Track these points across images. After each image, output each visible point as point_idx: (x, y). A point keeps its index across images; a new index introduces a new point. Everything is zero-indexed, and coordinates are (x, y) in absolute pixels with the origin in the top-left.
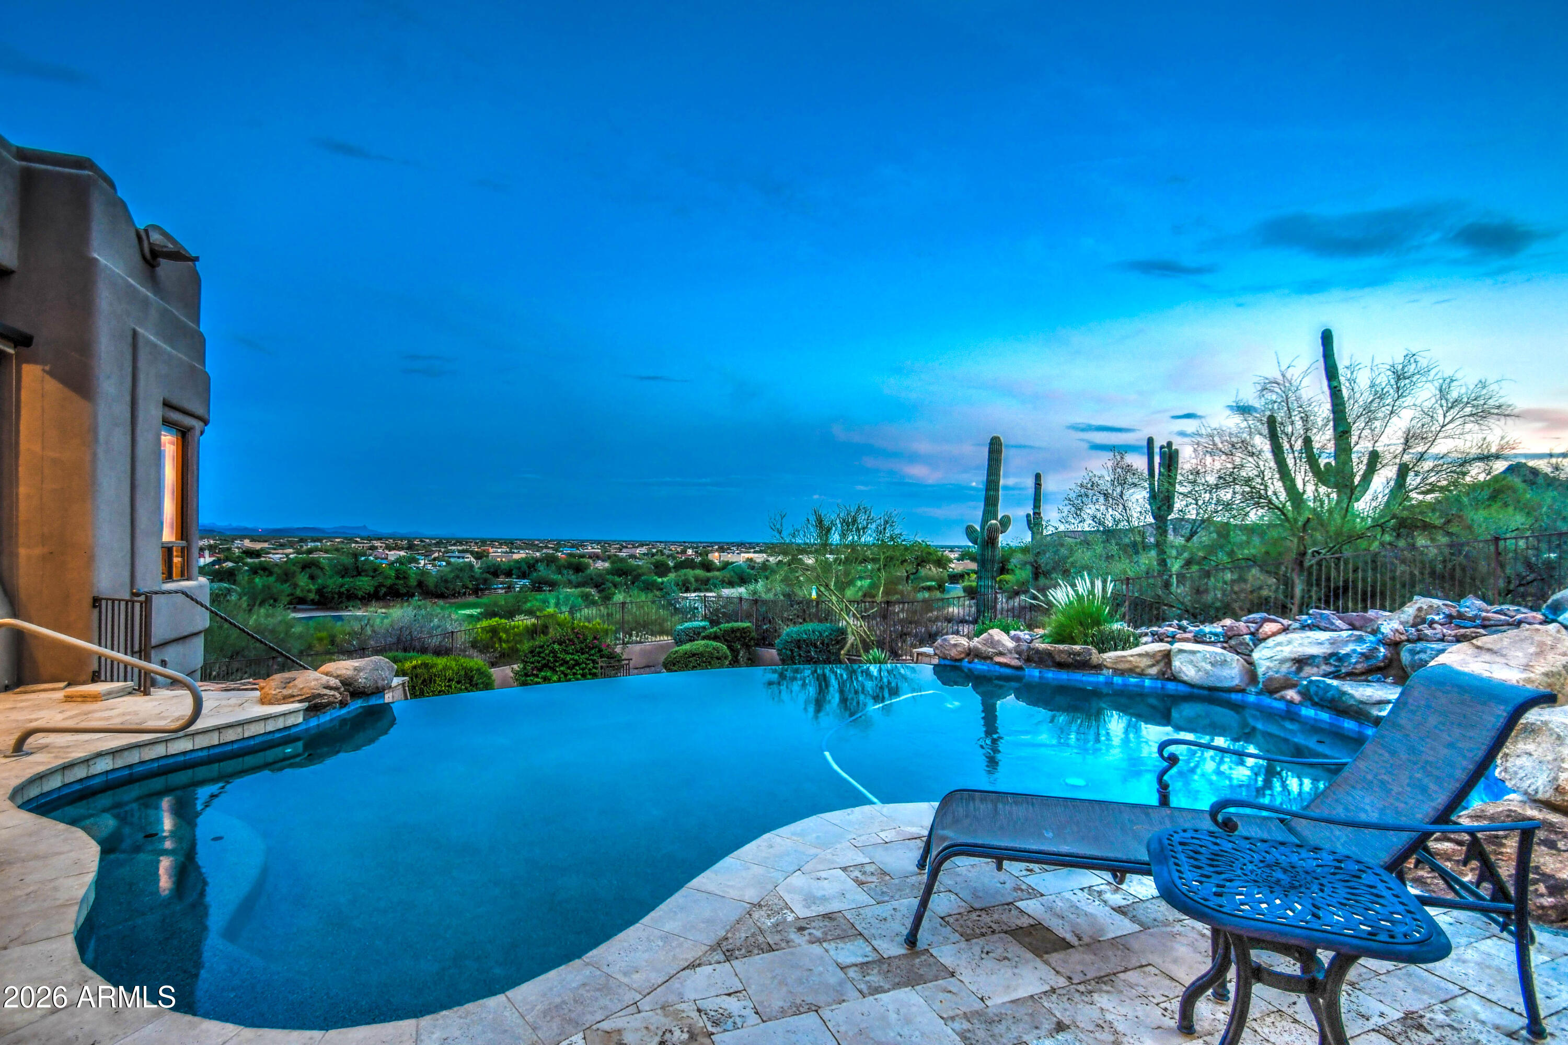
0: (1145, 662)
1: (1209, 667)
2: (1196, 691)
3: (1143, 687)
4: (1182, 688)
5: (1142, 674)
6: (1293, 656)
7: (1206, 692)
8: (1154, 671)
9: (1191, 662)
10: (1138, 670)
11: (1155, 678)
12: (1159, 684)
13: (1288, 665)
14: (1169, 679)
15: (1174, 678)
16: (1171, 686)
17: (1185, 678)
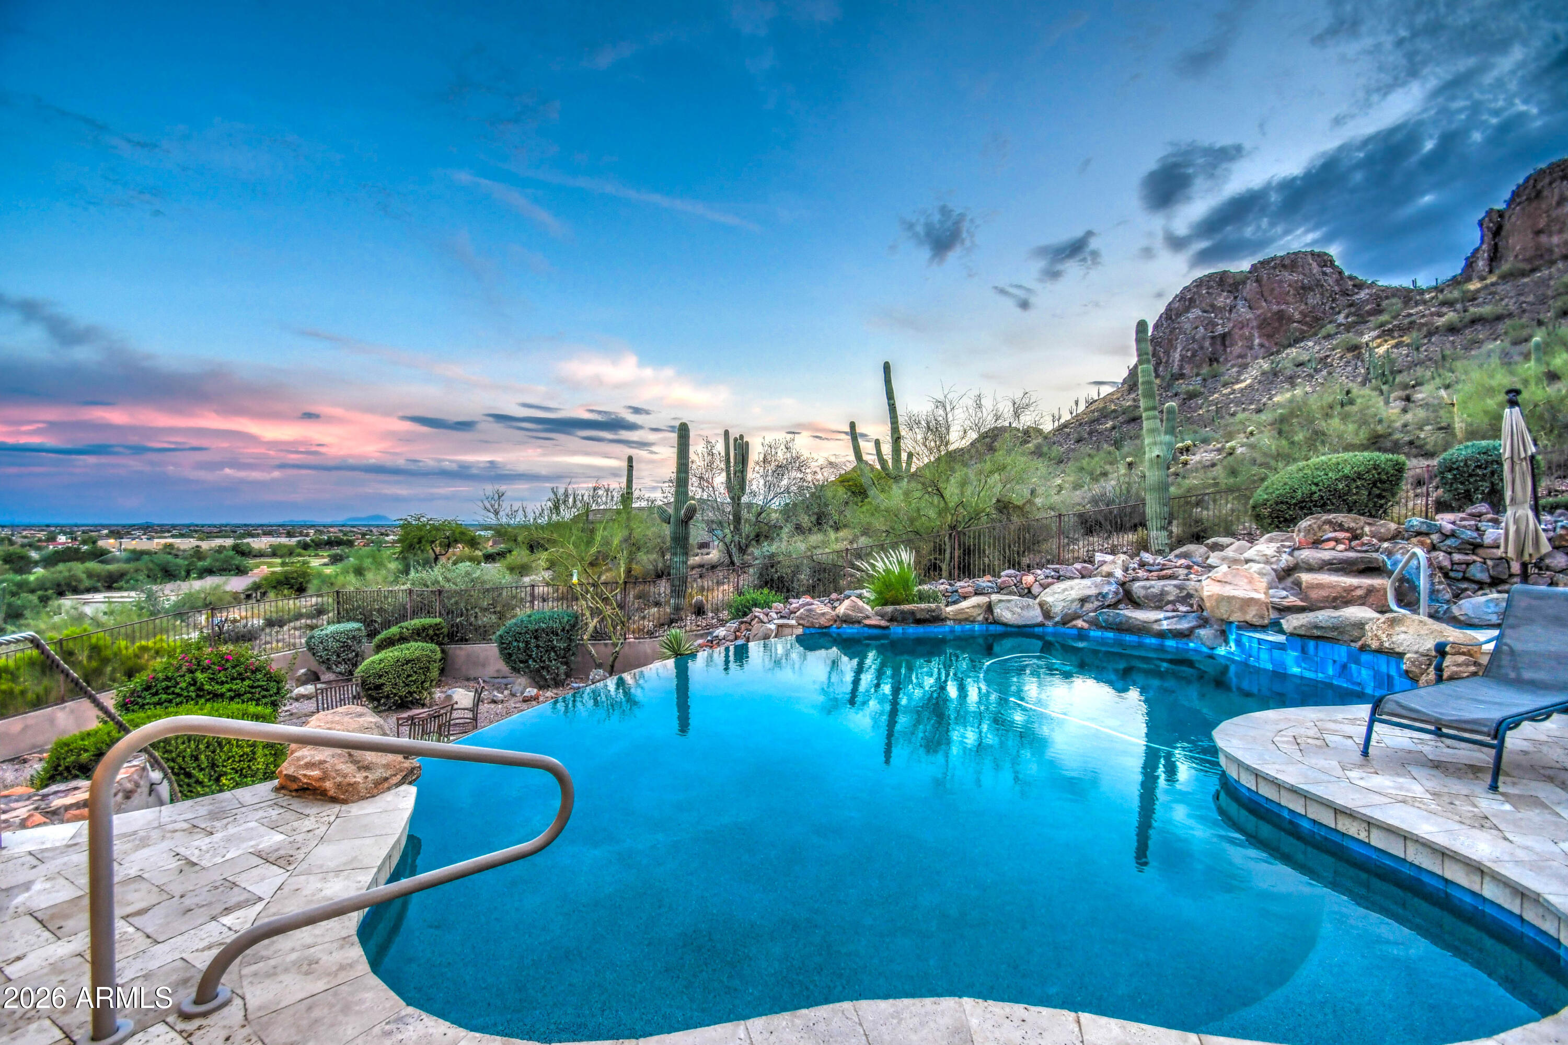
0: (975, 612)
1: (1019, 610)
2: (1009, 629)
3: (974, 631)
4: (999, 629)
5: (973, 622)
6: (1078, 597)
7: (1016, 630)
8: (980, 618)
9: (1008, 608)
10: (971, 619)
11: (981, 623)
12: (984, 627)
13: (1076, 603)
14: (991, 623)
15: (996, 622)
16: (992, 628)
17: (1005, 621)
